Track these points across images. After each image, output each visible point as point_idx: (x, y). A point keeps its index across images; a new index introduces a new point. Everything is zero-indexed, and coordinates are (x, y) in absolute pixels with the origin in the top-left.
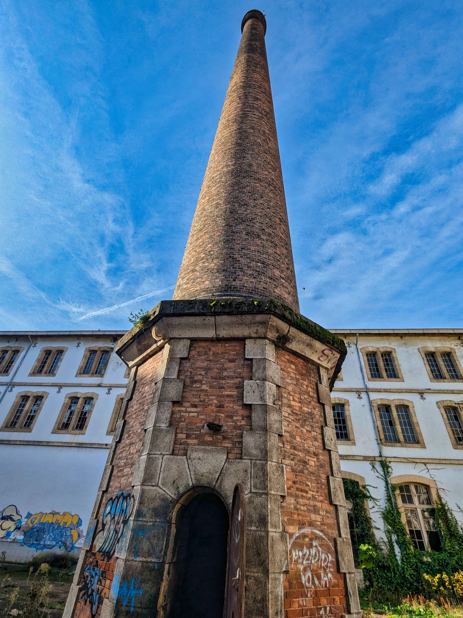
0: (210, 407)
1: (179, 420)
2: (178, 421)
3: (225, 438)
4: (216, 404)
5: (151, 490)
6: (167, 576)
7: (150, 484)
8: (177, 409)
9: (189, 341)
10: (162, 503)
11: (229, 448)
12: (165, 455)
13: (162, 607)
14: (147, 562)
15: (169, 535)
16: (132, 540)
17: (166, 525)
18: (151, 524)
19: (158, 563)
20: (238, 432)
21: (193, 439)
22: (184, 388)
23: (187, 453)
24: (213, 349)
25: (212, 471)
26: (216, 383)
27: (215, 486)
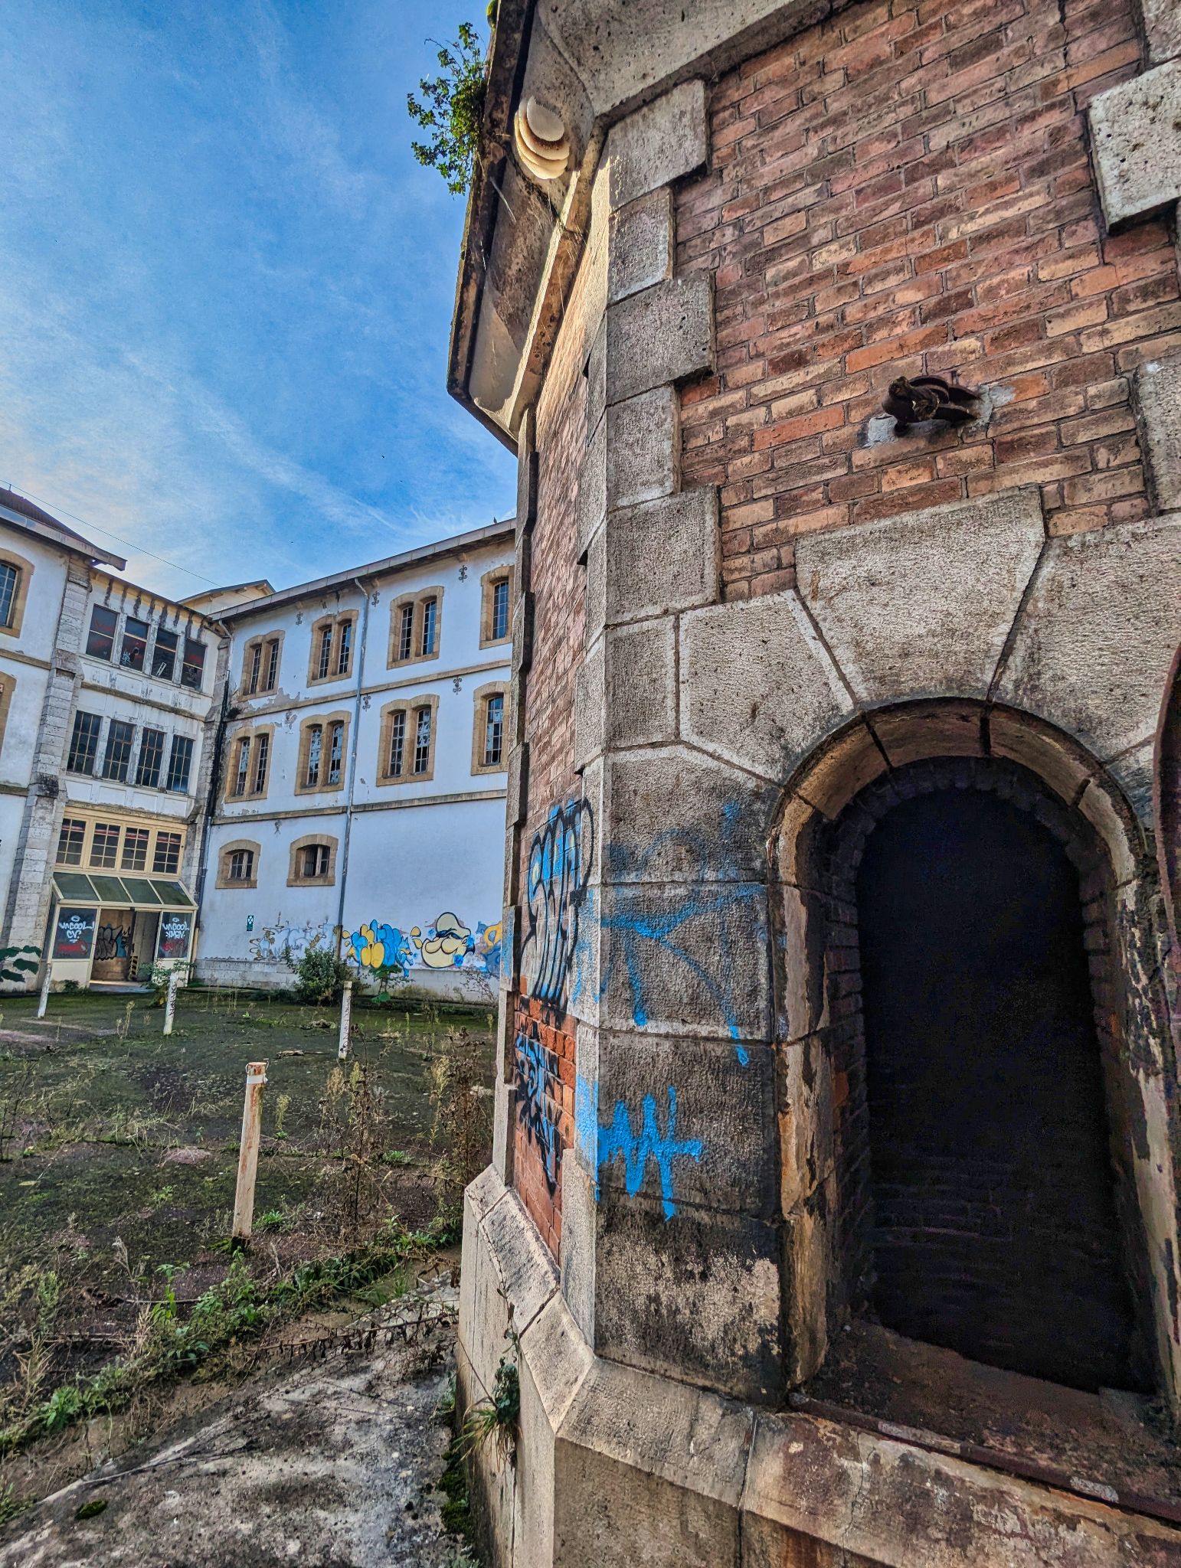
0: (879, 335)
1: (721, 453)
2: (718, 460)
3: (1005, 450)
4: (915, 307)
5: (649, 762)
6: (805, 1089)
7: (641, 740)
8: (701, 409)
9: (698, 87)
10: (716, 805)
11: (1051, 488)
12: (682, 611)
13: (807, 1201)
14: (696, 1039)
15: (776, 930)
16: (611, 956)
17: (756, 892)
18: (681, 891)
19: (745, 1042)
20: (1092, 391)
21: (815, 506)
22: (715, 310)
23: (795, 579)
24: (840, 57)
25: (960, 622)
26: (895, 207)
27: (994, 686)
